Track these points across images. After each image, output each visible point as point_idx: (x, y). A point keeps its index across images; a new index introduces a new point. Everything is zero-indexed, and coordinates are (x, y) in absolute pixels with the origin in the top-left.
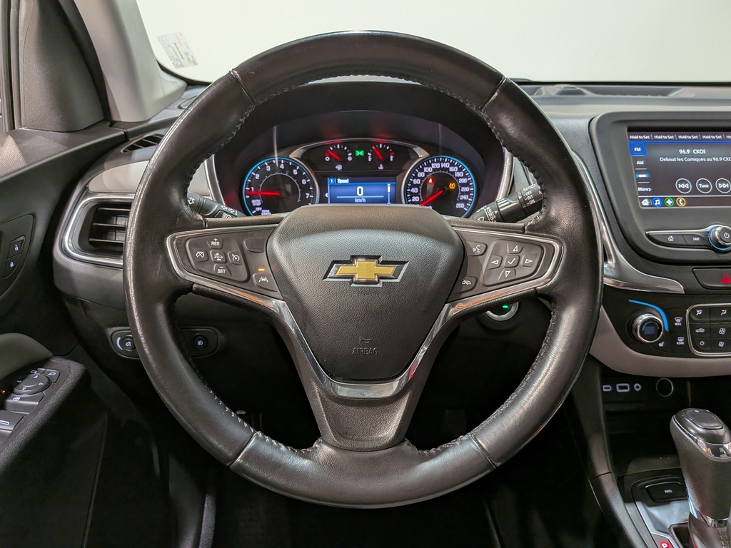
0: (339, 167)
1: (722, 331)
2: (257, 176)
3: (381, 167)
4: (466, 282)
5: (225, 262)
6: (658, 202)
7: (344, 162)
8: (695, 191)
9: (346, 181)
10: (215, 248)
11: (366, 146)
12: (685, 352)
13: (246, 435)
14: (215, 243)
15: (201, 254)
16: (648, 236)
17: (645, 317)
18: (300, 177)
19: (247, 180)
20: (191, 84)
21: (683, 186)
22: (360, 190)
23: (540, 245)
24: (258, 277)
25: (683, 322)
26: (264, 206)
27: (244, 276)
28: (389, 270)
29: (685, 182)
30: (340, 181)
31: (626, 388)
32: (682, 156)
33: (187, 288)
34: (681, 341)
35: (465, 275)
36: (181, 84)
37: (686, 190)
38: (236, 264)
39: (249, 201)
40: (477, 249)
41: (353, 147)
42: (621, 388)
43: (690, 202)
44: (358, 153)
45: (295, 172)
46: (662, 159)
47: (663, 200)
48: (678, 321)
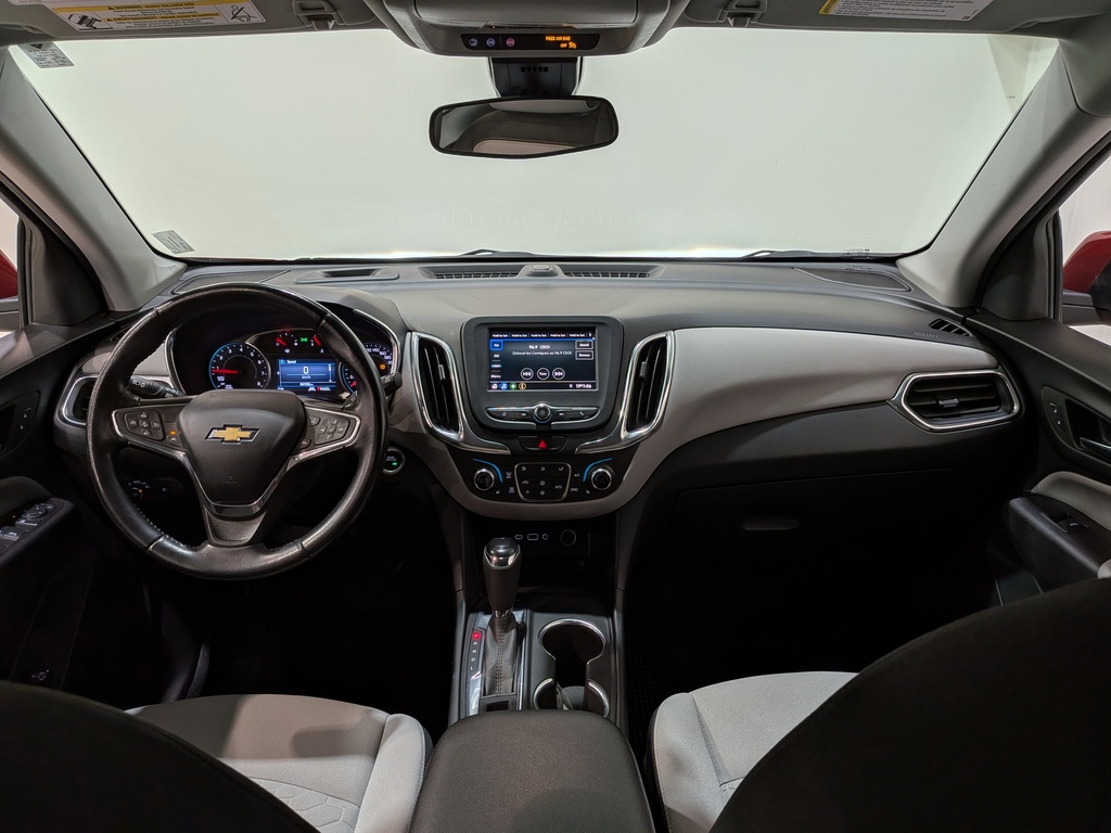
0: (287, 351)
1: (542, 483)
2: (221, 358)
3: (322, 351)
4: (304, 443)
5: (149, 428)
6: (504, 386)
7: (291, 346)
8: (535, 378)
9: (295, 362)
10: (143, 419)
11: (309, 335)
12: (515, 498)
13: (156, 536)
14: (144, 416)
15: (133, 422)
16: (488, 412)
17: (484, 470)
18: (256, 358)
19: (213, 360)
20: (192, 264)
21: (526, 374)
22: (306, 370)
23: (349, 419)
24: (170, 438)
25: (513, 475)
26: (227, 382)
27: (161, 437)
28: (247, 434)
29: (528, 371)
30: (289, 362)
31: (535, 537)
32: (531, 350)
33: (124, 444)
34: (512, 490)
35: (304, 438)
36: (180, 266)
37: (528, 377)
38: (156, 429)
39: (215, 378)
40: (314, 422)
41: (298, 335)
42: (531, 537)
43: (529, 386)
44: (302, 340)
45: (252, 354)
46: (514, 353)
47: (509, 384)
48: (509, 475)
